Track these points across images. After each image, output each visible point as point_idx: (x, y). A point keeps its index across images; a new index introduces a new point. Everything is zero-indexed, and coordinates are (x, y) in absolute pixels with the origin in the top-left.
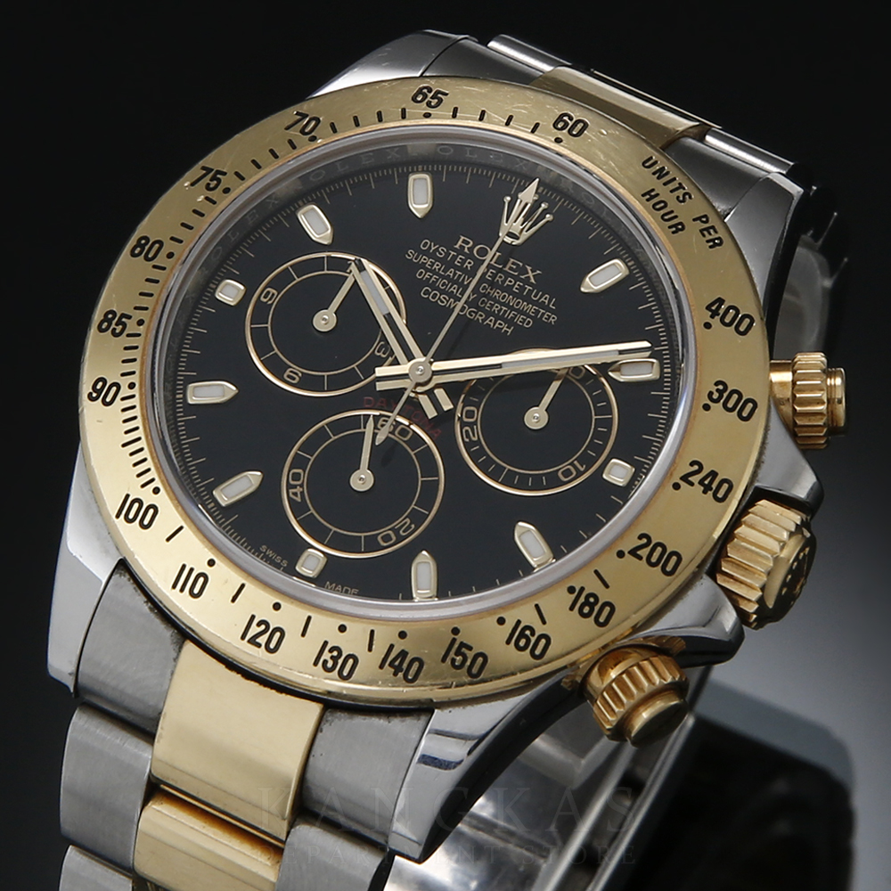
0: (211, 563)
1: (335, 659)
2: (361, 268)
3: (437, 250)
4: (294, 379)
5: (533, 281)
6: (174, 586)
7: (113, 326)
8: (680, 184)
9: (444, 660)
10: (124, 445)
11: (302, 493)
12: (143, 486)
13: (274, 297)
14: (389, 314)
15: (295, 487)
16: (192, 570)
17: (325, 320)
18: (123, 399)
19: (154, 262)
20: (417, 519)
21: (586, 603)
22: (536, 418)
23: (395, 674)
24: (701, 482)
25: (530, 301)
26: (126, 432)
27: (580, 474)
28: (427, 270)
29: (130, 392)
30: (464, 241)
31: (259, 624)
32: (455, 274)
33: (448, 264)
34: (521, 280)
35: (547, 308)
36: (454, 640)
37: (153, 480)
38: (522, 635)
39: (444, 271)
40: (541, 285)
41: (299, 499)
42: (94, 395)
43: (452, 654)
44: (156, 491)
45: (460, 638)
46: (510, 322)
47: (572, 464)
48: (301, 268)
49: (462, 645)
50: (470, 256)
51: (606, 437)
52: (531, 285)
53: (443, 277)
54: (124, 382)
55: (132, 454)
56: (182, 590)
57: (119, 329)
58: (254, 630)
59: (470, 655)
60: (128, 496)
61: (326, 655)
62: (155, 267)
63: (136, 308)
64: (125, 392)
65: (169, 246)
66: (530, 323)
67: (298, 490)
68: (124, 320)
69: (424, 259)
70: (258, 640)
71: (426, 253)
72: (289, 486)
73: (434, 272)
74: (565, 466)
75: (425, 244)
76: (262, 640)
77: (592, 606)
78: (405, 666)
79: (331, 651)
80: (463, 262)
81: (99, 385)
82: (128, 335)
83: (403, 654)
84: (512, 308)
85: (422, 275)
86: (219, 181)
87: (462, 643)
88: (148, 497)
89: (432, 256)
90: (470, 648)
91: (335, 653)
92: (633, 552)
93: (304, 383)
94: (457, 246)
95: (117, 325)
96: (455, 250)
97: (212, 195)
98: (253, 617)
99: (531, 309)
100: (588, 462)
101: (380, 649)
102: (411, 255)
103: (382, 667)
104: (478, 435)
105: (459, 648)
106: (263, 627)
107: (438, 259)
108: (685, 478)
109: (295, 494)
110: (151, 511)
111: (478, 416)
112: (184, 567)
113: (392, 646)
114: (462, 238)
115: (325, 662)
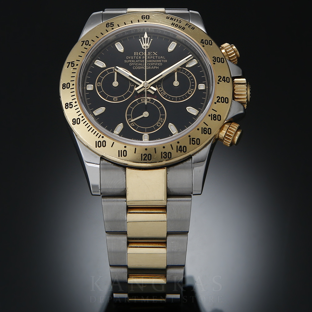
0: (125, 147)
1: (166, 155)
2: (117, 69)
3: (131, 58)
4: (116, 100)
6: (119, 156)
7: (69, 106)
9: (190, 144)
10: (89, 131)
11: (134, 123)
12: (99, 138)
13: (100, 84)
14: (130, 76)
16: (121, 151)
17: (115, 84)
18: (82, 121)
19: (70, 88)
20: (163, 117)
21: (214, 117)
22: (176, 83)
23: (181, 152)
24: (223, 80)
25: (159, 59)
26: (87, 128)
27: (193, 91)
28: (131, 63)
29: (83, 119)
32: (138, 61)
33: (136, 60)
34: (154, 56)
35: (163, 59)
36: (190, 138)
37: (100, 135)
38: (204, 130)
40: (159, 55)
41: (134, 125)
42: (74, 123)
43: (191, 142)
44: (103, 137)
45: (191, 137)
46: (157, 66)
48: (102, 75)
49: (193, 139)
50: (139, 56)
51: (194, 81)
52: (156, 56)
53: (136, 63)
54: (80, 117)
55: (92, 132)
56: (121, 156)
57: (71, 106)
58: (143, 157)
59: (195, 140)
60: (96, 142)
61: (163, 155)
62: (71, 89)
63: (72, 100)
64: (81, 119)
65: (71, 83)
68: (71, 104)
69: (129, 61)
70: (146, 159)
71: (129, 59)
72: (130, 123)
73: (133, 63)
74: (189, 91)
75: (127, 57)
77: (215, 117)
78: (182, 149)
79: (164, 154)
80: (138, 58)
81: (74, 120)
82: (74, 106)
83: (181, 147)
84: (156, 63)
85: (131, 64)
86: (74, 64)
87: (192, 138)
88: (102, 140)
89: (130, 59)
90: (195, 139)
91: (165, 154)
92: (218, 101)
93: (119, 99)
94: (135, 55)
95: (70, 105)
96: (135, 56)
97: (74, 67)
98: (142, 154)
99: (160, 61)
100: (193, 88)
101: (175, 148)
102: (125, 61)
103: (177, 152)
104: (165, 93)
105: (192, 140)
106: (145, 155)
107: (132, 60)
108: (219, 81)
109: (132, 124)
110: (104, 142)
111: (163, 89)
112: (119, 151)
113: (177, 146)
114: (135, 53)
115: (164, 157)
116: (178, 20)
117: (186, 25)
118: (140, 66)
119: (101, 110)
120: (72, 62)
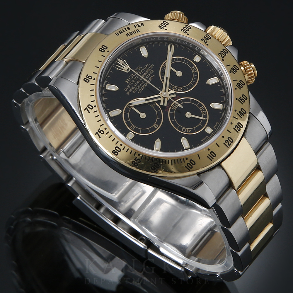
2: (131, 104)
3: (128, 88)
4: (157, 126)
5: (141, 68)
6: (212, 160)
8: (124, 29)
9: (243, 104)
10: (172, 165)
11: (189, 129)
12: (184, 162)
13: (133, 126)
14: (145, 100)
15: (187, 131)
16: (209, 155)
17: (143, 115)
18: (159, 163)
20: (200, 105)
21: (233, 70)
22: (179, 74)
23: (244, 115)
24: (207, 40)
25: (147, 69)
26: (169, 164)
27: (195, 68)
30: (127, 81)
31: (226, 143)
32: (135, 85)
33: (132, 86)
34: (140, 70)
35: (149, 66)
36: (238, 100)
37: (184, 159)
38: (239, 85)
39: (134, 87)
40: (143, 66)
41: (190, 130)
43: (242, 102)
44: (187, 159)
45: (238, 99)
46: (151, 75)
47: (192, 69)
48: (126, 119)
49: (240, 98)
50: (131, 80)
51: (187, 61)
52: (142, 68)
53: (136, 87)
54: (155, 162)
55: (175, 163)
56: (213, 159)
57: (139, 161)
58: (227, 144)
60: (186, 167)
61: (237, 129)
62: (123, 150)
63: (134, 156)
64: (157, 162)
65: (118, 145)
66: (153, 71)
67: (188, 130)
69: (130, 91)
70: (230, 144)
71: (128, 90)
72: (186, 132)
73: (134, 89)
74: (193, 71)
75: (126, 90)
76: (230, 143)
78: (243, 113)
79: (236, 128)
80: (132, 82)
81: (153, 169)
82: (142, 158)
83: (240, 112)
84: (148, 74)
85: (134, 92)
86: (102, 131)
88: (187, 161)
89: (129, 89)
90: (241, 97)
91: (237, 127)
92: (223, 57)
93: (159, 123)
94: (128, 83)
95: (137, 161)
96: (129, 83)
97: (105, 133)
98: (224, 143)
99: (149, 70)
100: (192, 65)
101: (237, 116)
102: (128, 93)
103: (242, 118)
104: (181, 88)
105: (240, 99)
106: (227, 142)
107: (130, 88)
108: (206, 43)
109: (189, 131)
110: (191, 161)
111: (175, 87)
112: (207, 157)
113: (237, 114)
114: (126, 81)
115: (238, 130)
116: (125, 29)
117: (135, 27)
118: (141, 87)
119: (158, 143)
120: (98, 131)
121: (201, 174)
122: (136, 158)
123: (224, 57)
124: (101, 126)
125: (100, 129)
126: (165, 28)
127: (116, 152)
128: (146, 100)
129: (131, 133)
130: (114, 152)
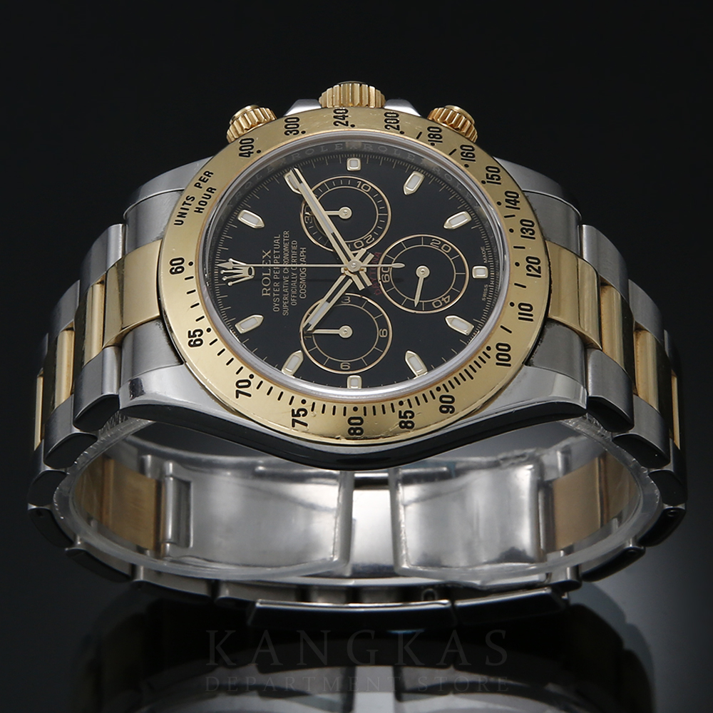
0: (512, 304)
1: (527, 230)
2: (308, 326)
3: (276, 303)
4: (385, 332)
5: (269, 252)
6: (532, 320)
7: (408, 419)
8: (183, 205)
9: (500, 184)
10: (472, 378)
11: (444, 297)
12: (489, 357)
13: (344, 363)
14: (327, 301)
15: (443, 302)
16: (520, 314)
17: (345, 332)
18: (447, 391)
19: (362, 416)
20: (428, 241)
21: (434, 137)
22: (345, 213)
23: (518, 202)
24: (344, 119)
25: (282, 248)
26: (465, 380)
27: (363, 182)
28: (290, 302)
29: (442, 388)
30: (265, 293)
31: (530, 271)
32: (286, 288)
33: (281, 294)
34: (272, 257)
35: (282, 238)
36: (488, 182)
37: (484, 353)
38: (467, 156)
39: (286, 293)
40: (269, 247)
41: (449, 297)
42: (451, 410)
43: (495, 181)
44: (489, 348)
45: (486, 180)
46: (298, 251)
47: (360, 188)
48: (322, 360)
49: (487, 178)
50: (271, 286)
51: (338, 181)
52: (272, 252)
53: (290, 293)
54: (438, 395)
55: (475, 371)
56: (532, 315)
57: (409, 415)
58: (533, 272)
59: (490, 174)
60: (497, 364)
61: (527, 234)
62: (365, 415)
63: (393, 411)
64: (443, 392)
65: (350, 413)
66: (295, 242)
67: (444, 299)
68: (403, 415)
69: (285, 307)
70: (537, 269)
71: (281, 306)
72: (444, 305)
73: (289, 298)
74: (363, 191)
75: (276, 308)
76: (536, 267)
78: (513, 199)
79: (524, 233)
80: (276, 288)
81: (445, 409)
82: (411, 407)
83: (507, 201)
84: (290, 254)
85: (294, 303)
86: (299, 410)
88: (494, 352)
89: (281, 304)
90: (487, 175)
91: (524, 231)
92: (398, 128)
93: (383, 324)
94: (269, 294)
95: (407, 417)
96: (272, 294)
97: (308, 410)
98: (528, 274)
99: (286, 246)
100: (354, 183)
101: (512, 212)
102: (286, 313)
103: (519, 209)
104: (368, 236)
105: (490, 179)
106: (530, 268)
107: (281, 300)
109: (447, 300)
110: (500, 347)
111: (358, 240)
112: (520, 318)
113: (507, 207)
114: (263, 294)
115: (530, 234)
116: (184, 203)
117: (201, 188)
118: (298, 284)
119: (413, 360)
120: (293, 416)
121: (532, 358)
122: (400, 412)
123: (398, 126)
124: (290, 404)
125: (293, 410)
126: (254, 150)
127: (355, 430)
128: (329, 300)
129: (352, 378)
130: (352, 431)
